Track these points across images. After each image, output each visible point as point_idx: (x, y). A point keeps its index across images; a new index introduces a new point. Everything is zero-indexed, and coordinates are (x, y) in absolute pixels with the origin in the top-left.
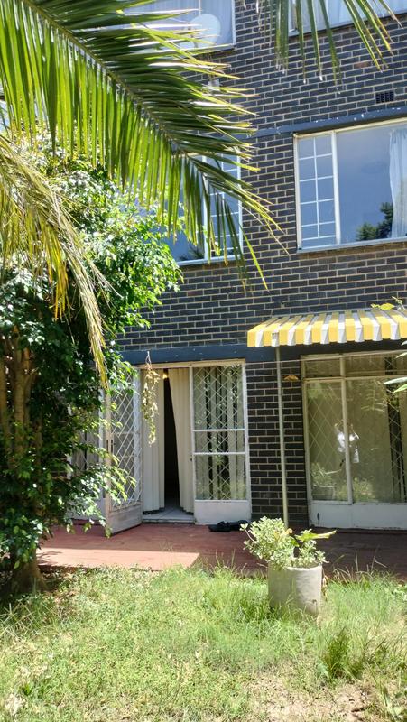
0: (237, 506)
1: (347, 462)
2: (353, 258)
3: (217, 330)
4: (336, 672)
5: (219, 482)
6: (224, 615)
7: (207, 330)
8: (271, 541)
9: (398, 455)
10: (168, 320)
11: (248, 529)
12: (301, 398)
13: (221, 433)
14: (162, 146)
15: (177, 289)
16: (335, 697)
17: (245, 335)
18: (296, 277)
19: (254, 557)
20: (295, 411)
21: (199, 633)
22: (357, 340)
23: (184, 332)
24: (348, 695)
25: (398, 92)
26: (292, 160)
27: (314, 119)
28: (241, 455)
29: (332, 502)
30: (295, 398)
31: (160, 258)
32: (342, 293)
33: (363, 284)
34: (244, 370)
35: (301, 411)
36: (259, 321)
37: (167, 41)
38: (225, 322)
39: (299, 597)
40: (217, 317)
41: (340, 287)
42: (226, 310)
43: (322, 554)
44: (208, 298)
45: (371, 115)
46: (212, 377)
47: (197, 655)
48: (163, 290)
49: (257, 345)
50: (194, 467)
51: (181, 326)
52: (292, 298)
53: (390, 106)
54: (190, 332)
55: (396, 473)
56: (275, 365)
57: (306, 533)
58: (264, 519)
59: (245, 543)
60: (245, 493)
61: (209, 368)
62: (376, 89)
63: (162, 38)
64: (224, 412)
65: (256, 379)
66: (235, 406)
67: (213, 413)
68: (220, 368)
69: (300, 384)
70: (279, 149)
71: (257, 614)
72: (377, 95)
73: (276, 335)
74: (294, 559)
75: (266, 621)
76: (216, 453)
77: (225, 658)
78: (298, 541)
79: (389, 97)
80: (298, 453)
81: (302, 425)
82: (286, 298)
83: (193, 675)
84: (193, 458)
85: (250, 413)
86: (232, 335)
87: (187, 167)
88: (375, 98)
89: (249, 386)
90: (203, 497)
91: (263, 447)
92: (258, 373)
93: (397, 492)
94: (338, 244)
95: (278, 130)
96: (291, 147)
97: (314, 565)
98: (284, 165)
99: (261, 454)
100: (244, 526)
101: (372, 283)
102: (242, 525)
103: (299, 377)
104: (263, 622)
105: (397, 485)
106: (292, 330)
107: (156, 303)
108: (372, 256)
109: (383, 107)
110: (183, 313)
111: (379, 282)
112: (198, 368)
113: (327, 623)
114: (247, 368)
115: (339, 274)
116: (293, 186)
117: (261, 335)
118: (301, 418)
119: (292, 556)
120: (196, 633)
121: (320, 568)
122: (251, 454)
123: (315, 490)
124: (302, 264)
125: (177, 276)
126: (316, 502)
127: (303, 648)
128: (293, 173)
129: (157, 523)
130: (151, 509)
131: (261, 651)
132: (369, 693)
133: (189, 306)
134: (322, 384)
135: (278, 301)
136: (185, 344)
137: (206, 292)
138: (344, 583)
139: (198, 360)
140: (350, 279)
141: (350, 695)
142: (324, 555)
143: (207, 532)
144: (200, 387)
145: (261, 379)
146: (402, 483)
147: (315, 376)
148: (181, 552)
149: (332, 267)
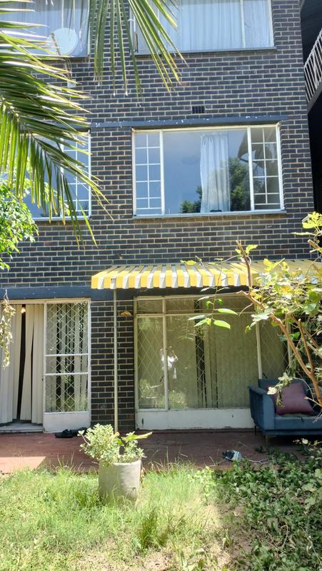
0: (78, 416)
1: (165, 378)
2: (173, 225)
3: (69, 274)
4: (147, 543)
5: (65, 397)
6: (62, 506)
7: (60, 274)
8: (102, 442)
9: (201, 372)
10: (27, 265)
11: (84, 434)
12: (133, 329)
13: (69, 357)
14: (12, 126)
15: (32, 240)
16: (145, 563)
17: (90, 279)
18: (131, 237)
19: (88, 457)
20: (128, 340)
21: (39, 522)
22: (173, 287)
23: (41, 274)
24: (155, 561)
25: (207, 107)
26: (131, 148)
27: (147, 119)
28: (85, 375)
29: (154, 409)
30: (128, 329)
31: (18, 214)
32: (165, 251)
33: (180, 245)
34: (89, 307)
35: (133, 340)
36: (102, 269)
37: (19, 46)
38: (75, 268)
39: (122, 486)
40: (69, 264)
41: (164, 246)
42: (76, 258)
43: (142, 451)
44: (62, 249)
45: (188, 121)
46: (63, 312)
47: (36, 541)
48: (21, 239)
49: (99, 288)
50: (45, 385)
51: (38, 269)
52: (128, 252)
53: (202, 117)
54: (46, 274)
55: (200, 386)
56: (112, 304)
57: (130, 435)
58: (98, 425)
59: (81, 446)
60: (86, 405)
61: (61, 305)
62: (193, 103)
63: (15, 43)
64: (72, 340)
65: (99, 314)
66: (81, 335)
67: (62, 341)
68: (70, 304)
69: (132, 318)
70: (120, 139)
71: (88, 503)
72: (193, 108)
73: (114, 280)
74: (119, 456)
75: (95, 508)
76: (65, 374)
77: (59, 541)
78: (124, 442)
79: (201, 110)
80: (129, 372)
81: (133, 350)
82: (123, 252)
83: (31, 559)
84: (44, 378)
85: (92, 341)
86: (81, 279)
87: (33, 145)
88: (191, 110)
89: (93, 320)
90: (52, 410)
91: (103, 368)
92: (100, 309)
93: (200, 400)
94: (163, 215)
95: (120, 124)
96: (130, 138)
97: (135, 460)
98: (124, 151)
99: (101, 373)
100: (81, 432)
101: (186, 245)
102: (79, 432)
103: (132, 313)
104: (92, 508)
105: (201, 394)
106: (127, 277)
107: (14, 250)
108: (187, 225)
109: (197, 117)
110: (40, 259)
111: (191, 245)
112: (52, 305)
113: (143, 505)
114: (91, 305)
115: (163, 237)
116: (131, 168)
117: (102, 280)
118: (133, 345)
119: (118, 454)
120: (36, 522)
121: (139, 462)
122: (92, 373)
123: (142, 401)
124: (137, 227)
125: (33, 229)
126: (141, 410)
127: (123, 527)
128: (131, 158)
129: (11, 434)
130: (6, 422)
131: (90, 532)
132: (171, 558)
133: (46, 254)
134: (150, 318)
135: (117, 254)
136: (42, 285)
137: (61, 244)
138: (158, 472)
139: (52, 298)
140: (171, 240)
141: (157, 560)
142: (143, 452)
143: (54, 438)
144: (52, 320)
145: (102, 314)
146: (204, 393)
147: (144, 313)
148: (29, 456)
149: (158, 231)
